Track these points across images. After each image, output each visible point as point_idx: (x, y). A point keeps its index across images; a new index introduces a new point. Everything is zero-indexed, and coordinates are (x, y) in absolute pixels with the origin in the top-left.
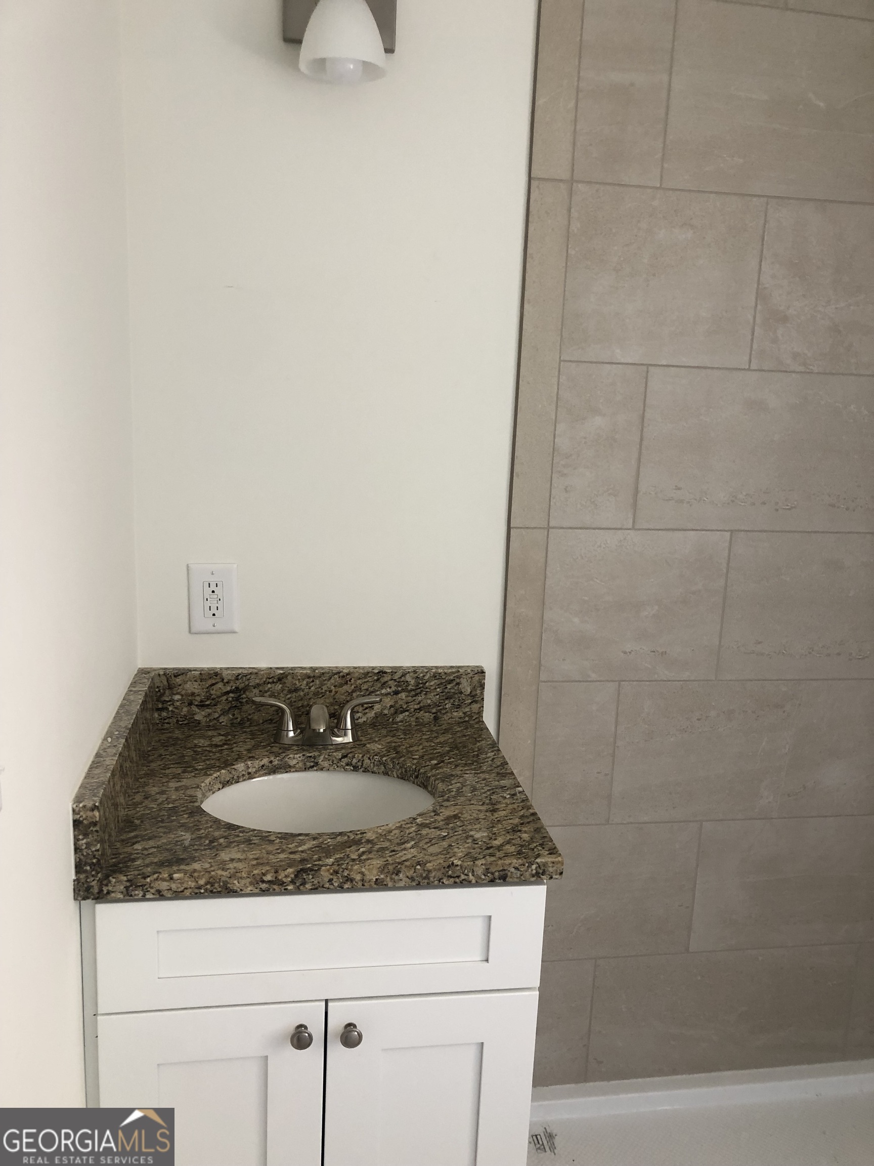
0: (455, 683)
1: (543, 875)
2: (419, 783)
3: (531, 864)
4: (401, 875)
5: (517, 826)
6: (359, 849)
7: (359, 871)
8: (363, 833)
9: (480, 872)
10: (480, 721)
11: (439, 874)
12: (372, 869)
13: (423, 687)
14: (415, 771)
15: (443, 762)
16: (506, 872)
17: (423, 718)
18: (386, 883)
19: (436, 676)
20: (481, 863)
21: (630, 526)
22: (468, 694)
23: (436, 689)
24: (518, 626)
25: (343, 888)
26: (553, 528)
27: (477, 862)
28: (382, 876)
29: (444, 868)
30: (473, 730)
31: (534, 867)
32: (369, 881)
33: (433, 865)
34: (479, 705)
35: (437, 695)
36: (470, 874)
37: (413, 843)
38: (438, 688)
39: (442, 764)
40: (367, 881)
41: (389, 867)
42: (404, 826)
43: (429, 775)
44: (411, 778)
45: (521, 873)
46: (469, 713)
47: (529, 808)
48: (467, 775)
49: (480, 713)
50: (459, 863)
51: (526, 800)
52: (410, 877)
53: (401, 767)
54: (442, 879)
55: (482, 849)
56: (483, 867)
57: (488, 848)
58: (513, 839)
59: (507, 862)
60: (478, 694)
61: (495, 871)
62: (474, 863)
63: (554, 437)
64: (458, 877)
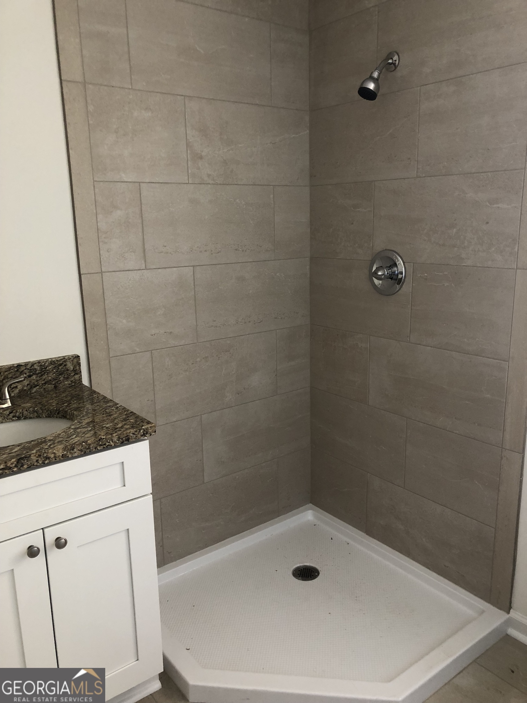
0: (63, 365)
1: (147, 434)
2: (60, 416)
3: (140, 430)
4: (75, 450)
5: (126, 418)
6: (47, 444)
7: (52, 452)
8: (45, 438)
9: (116, 439)
10: (81, 384)
11: (95, 445)
12: (59, 450)
13: (45, 370)
14: (57, 411)
15: (71, 403)
16: (129, 437)
17: (48, 388)
18: (67, 456)
19: (52, 363)
20: (115, 435)
21: (144, 267)
22: (72, 370)
23: (53, 370)
24: (93, 329)
25: (45, 463)
26: (104, 272)
27: (113, 435)
28: (65, 453)
29: (97, 441)
30: (79, 388)
31: (142, 431)
32: (59, 457)
33: (91, 441)
34: (79, 375)
35: (54, 374)
36: (111, 442)
37: (75, 436)
38: (54, 369)
39: (70, 404)
40: (58, 456)
41: (68, 447)
42: (66, 431)
43: (66, 410)
44: (55, 415)
45: (136, 435)
46: (74, 381)
47: (128, 410)
48: (87, 406)
49: (80, 379)
50: (104, 437)
51: (124, 408)
52: (80, 450)
53: (47, 411)
54: (97, 447)
55: (113, 430)
56: (117, 436)
57: (116, 429)
58: (126, 423)
59: (128, 431)
60: (78, 369)
61: (123, 438)
62: (112, 435)
63: (97, 223)
64: (105, 444)
